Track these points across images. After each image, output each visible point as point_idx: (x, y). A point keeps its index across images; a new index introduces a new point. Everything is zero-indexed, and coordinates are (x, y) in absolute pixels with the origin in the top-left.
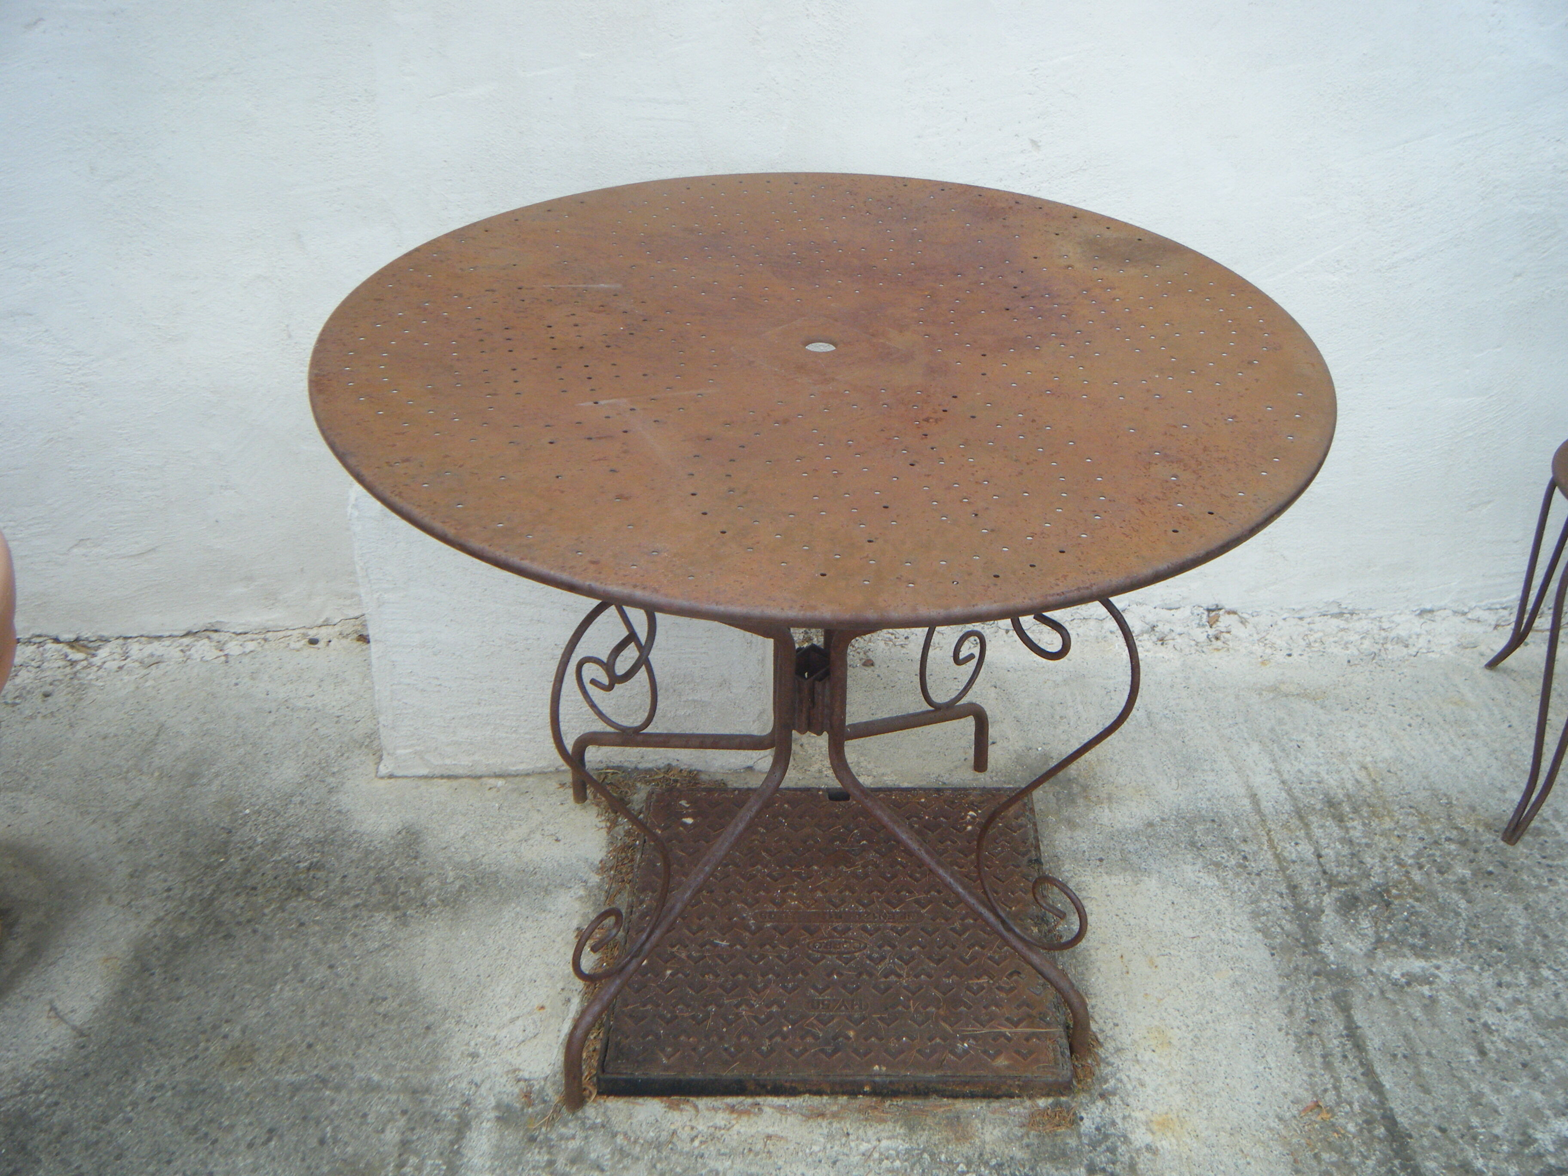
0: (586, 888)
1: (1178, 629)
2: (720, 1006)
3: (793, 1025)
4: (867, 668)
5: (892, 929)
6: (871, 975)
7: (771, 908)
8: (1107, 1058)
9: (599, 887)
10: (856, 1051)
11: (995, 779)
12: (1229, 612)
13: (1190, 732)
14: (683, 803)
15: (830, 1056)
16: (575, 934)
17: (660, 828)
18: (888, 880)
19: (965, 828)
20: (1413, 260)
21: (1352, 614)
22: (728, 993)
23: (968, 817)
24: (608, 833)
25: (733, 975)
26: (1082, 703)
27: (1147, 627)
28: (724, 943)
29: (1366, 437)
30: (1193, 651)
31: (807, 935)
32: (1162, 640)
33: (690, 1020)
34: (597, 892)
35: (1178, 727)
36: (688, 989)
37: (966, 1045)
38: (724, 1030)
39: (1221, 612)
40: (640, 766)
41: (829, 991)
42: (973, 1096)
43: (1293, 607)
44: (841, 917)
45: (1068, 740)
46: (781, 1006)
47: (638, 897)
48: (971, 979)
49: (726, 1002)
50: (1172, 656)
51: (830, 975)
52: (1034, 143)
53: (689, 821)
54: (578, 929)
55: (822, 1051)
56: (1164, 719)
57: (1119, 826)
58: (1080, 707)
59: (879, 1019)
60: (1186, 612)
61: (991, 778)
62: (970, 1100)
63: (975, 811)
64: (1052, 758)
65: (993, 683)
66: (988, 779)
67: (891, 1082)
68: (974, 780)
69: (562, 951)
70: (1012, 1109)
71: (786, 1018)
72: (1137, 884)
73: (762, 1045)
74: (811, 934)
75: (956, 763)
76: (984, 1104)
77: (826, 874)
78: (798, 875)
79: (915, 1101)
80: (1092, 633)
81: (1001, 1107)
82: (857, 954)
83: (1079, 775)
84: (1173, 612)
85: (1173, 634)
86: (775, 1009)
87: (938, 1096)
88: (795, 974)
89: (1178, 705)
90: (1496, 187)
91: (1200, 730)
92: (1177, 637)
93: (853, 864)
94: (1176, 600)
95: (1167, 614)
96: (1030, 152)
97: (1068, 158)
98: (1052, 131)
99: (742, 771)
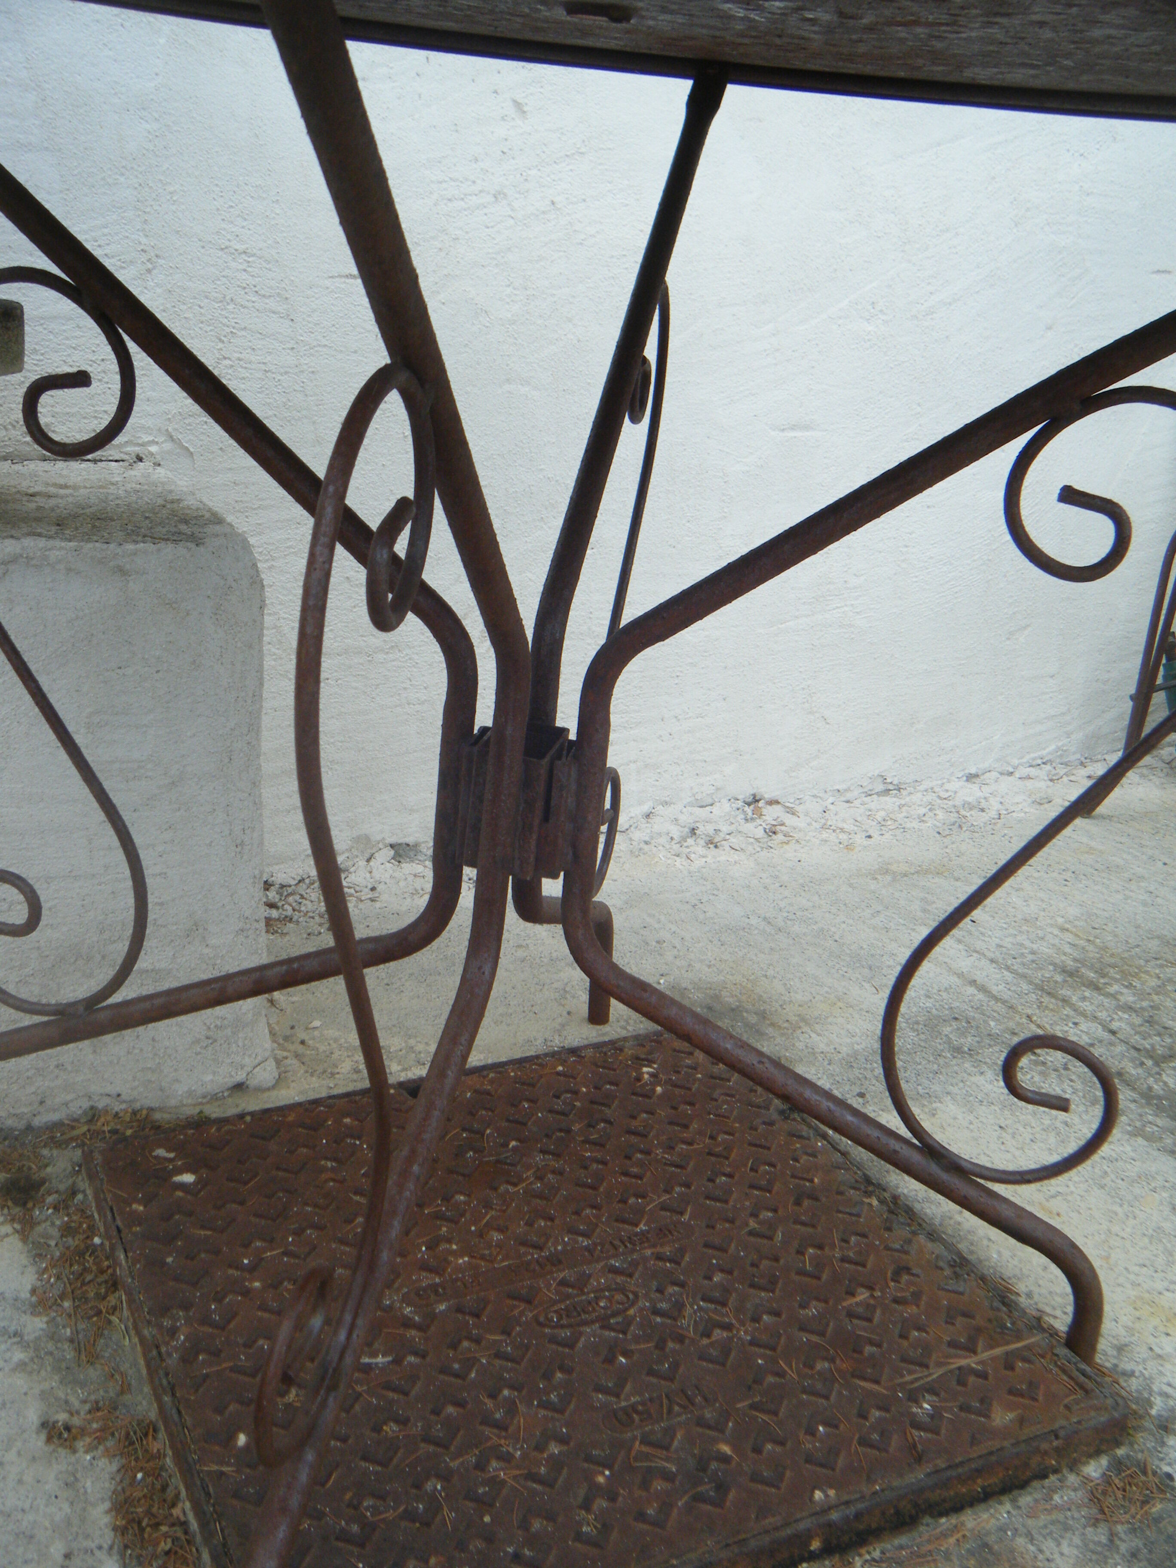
0: (24, 1345)
1: (725, 829)
2: (445, 1478)
3: (610, 1468)
5: (659, 1257)
6: (680, 1339)
7: (427, 1279)
8: (1116, 1366)
9: (52, 1337)
10: (756, 1478)
12: (771, 803)
14: (161, 1152)
15: (719, 1503)
16: (43, 1437)
17: (139, 1202)
18: (594, 1188)
19: (654, 1091)
20: (950, 304)
21: (899, 790)
22: (446, 1447)
23: (646, 1076)
24: (24, 1240)
25: (436, 1412)
27: (687, 830)
28: (380, 1359)
29: (906, 546)
30: (758, 850)
31: (523, 1306)
32: (714, 844)
33: (404, 1524)
34: (50, 1346)
35: (815, 927)
36: (363, 1464)
37: (926, 1406)
38: (487, 1519)
39: (761, 804)
40: (37, 1122)
41: (628, 1387)
42: (987, 1496)
43: (837, 787)
44: (560, 1262)
46: (563, 1440)
47: (160, 1327)
48: (844, 1300)
49: (454, 1464)
50: (736, 858)
51: (610, 1360)
52: (518, 105)
53: (188, 1178)
54: (44, 1425)
55: (699, 1498)
57: (845, 1050)
59: (753, 1407)
60: (724, 806)
62: (983, 1506)
67: (858, 1516)
69: (28, 1478)
70: (1056, 1498)
71: (589, 1459)
72: (934, 1115)
73: (580, 1524)
74: (529, 1302)
75: (560, 1020)
76: (1008, 1506)
77: (488, 1206)
78: (438, 1216)
79: (896, 1542)
81: (1036, 1501)
82: (631, 1312)
84: (709, 809)
85: (722, 834)
86: (555, 1449)
87: (932, 1516)
88: (547, 1376)
90: (1028, 210)
92: (729, 836)
93: (521, 1180)
94: (709, 792)
95: (703, 813)
96: (513, 119)
97: (562, 133)
98: (541, 90)
99: (226, 1094)
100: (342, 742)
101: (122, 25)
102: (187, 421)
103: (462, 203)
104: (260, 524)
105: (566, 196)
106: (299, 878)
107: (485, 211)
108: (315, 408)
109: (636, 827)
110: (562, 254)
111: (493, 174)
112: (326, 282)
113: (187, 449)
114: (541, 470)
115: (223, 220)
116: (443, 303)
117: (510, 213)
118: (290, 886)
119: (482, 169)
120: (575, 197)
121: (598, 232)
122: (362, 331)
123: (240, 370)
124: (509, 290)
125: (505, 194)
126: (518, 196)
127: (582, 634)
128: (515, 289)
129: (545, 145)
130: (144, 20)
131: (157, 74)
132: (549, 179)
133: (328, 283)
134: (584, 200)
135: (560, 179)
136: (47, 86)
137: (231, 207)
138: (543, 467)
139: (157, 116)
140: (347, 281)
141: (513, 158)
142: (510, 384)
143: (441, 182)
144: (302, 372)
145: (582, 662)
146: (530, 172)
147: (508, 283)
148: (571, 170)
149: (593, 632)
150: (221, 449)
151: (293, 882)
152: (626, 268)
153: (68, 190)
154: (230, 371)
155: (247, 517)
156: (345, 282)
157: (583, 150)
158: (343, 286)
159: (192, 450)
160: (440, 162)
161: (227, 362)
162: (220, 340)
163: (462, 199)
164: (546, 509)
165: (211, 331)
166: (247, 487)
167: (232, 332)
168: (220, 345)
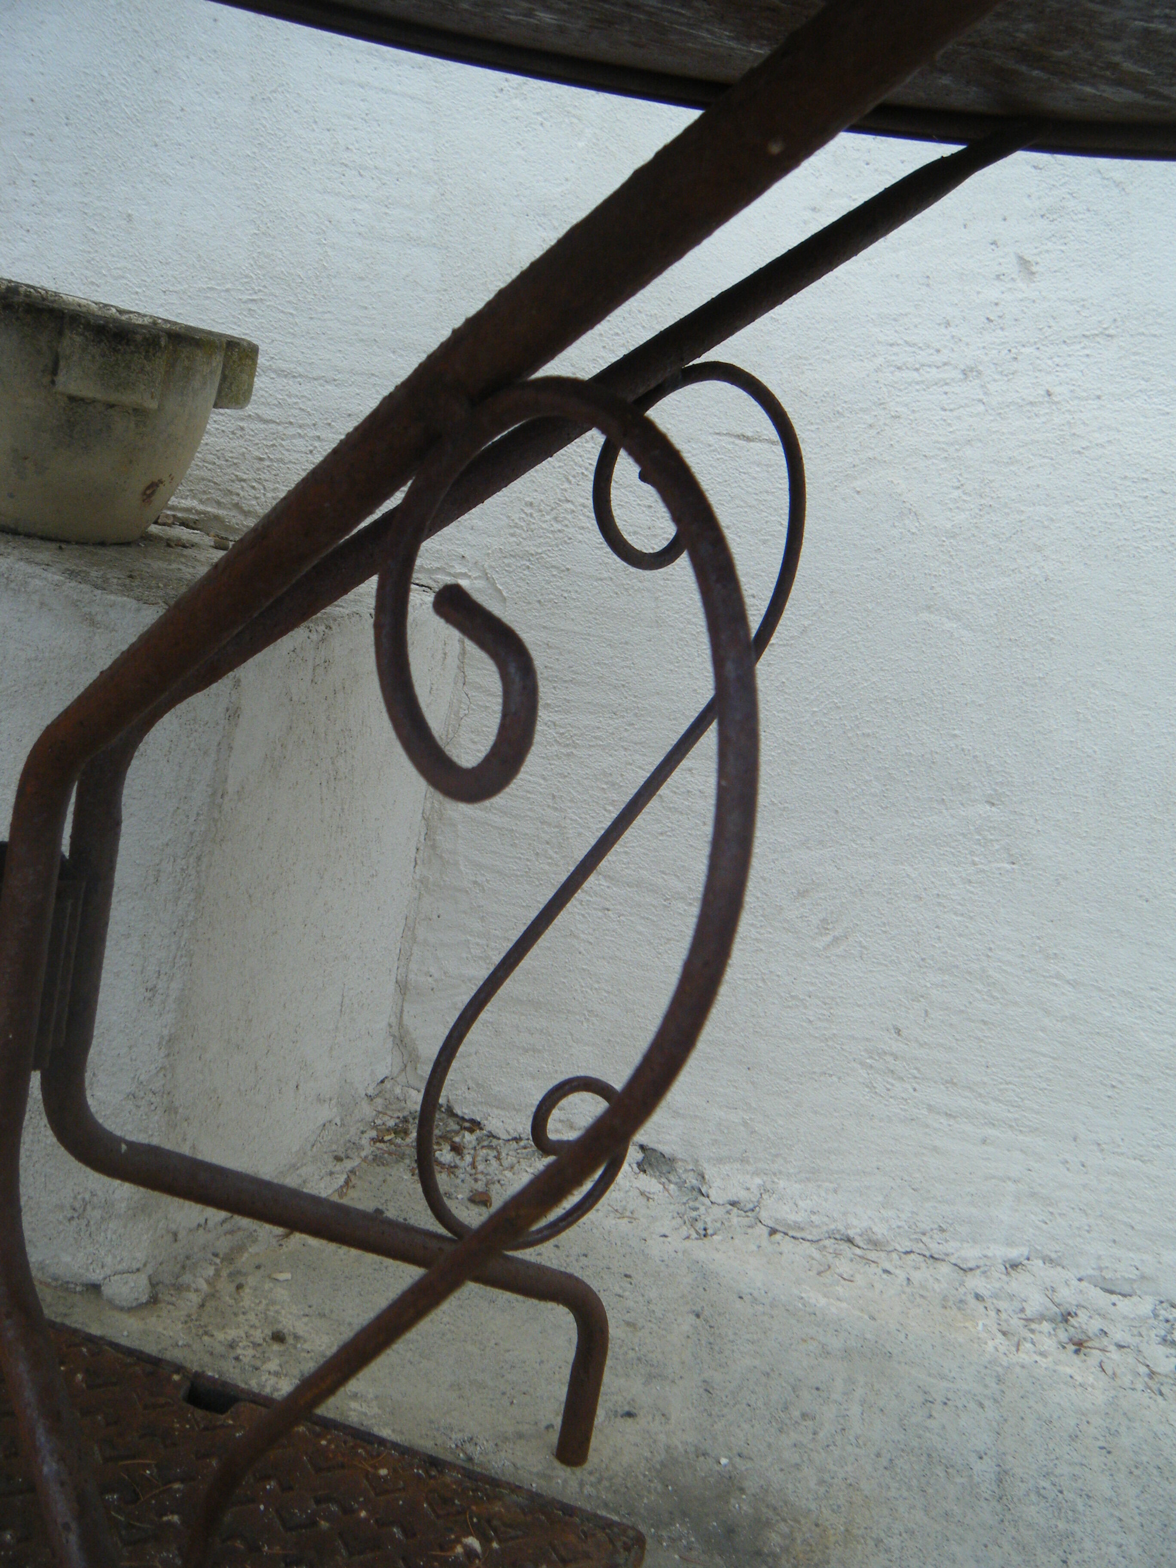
1: (1119, 1335)
4: (472, 1206)
11: (588, 1489)
13: (1088, 1544)
23: (459, 1549)
26: (863, 1402)
27: (1056, 1310)
30: (1140, 1386)
32: (1079, 1346)
35: (1062, 1525)
45: (797, 1466)
50: (1091, 1379)
52: (1024, 263)
56: (1033, 1497)
58: (855, 1410)
60: (1144, 1306)
61: (582, 1484)
63: (485, 1540)
64: (742, 1490)
65: (697, 1308)
66: (574, 1484)
68: (542, 1475)
75: (520, 1427)
80: (936, 1286)
83: (786, 1550)
84: (1114, 1298)
85: (1105, 1341)
89: (1075, 1478)
91: (1113, 1550)
92: (1112, 1348)
94: (1127, 1276)
95: (1101, 1299)
96: (1013, 279)
97: (1083, 306)
98: (1063, 248)
99: (78, 1289)
100: (608, 992)
101: (542, 124)
102: (506, 561)
103: (915, 374)
104: (568, 701)
105: (1073, 388)
106: (516, 1135)
107: (946, 388)
108: (662, 583)
109: (984, 1272)
110: (1046, 460)
111: (967, 344)
112: (710, 438)
113: (500, 591)
114: (955, 736)
115: (604, 347)
116: (858, 492)
117: (981, 397)
118: (499, 1139)
119: (953, 337)
120: (1085, 391)
121: (1109, 442)
122: (742, 504)
123: (581, 517)
124: (956, 493)
125: (979, 373)
126: (997, 377)
127: (970, 973)
128: (965, 494)
129: (1054, 318)
130: (567, 120)
131: (567, 180)
132: (1050, 362)
133: (711, 439)
134: (1099, 397)
135: (1066, 365)
136: (450, 180)
137: (617, 334)
138: (957, 732)
139: (556, 224)
140: (737, 441)
141: (1002, 329)
142: (932, 612)
143: (891, 345)
144: (655, 536)
145: (962, 1011)
146: (1023, 350)
147: (957, 484)
148: (1088, 355)
149: (988, 977)
150: (539, 602)
151: (506, 1137)
152: (1146, 497)
153: (445, 290)
154: (569, 517)
155: (554, 688)
156: (733, 443)
157: (1111, 332)
158: (730, 447)
159: (505, 594)
160: (895, 320)
161: (569, 506)
162: (568, 479)
163: (917, 370)
164: (952, 789)
165: (560, 467)
166: (561, 654)
167: (583, 473)
168: (566, 486)
